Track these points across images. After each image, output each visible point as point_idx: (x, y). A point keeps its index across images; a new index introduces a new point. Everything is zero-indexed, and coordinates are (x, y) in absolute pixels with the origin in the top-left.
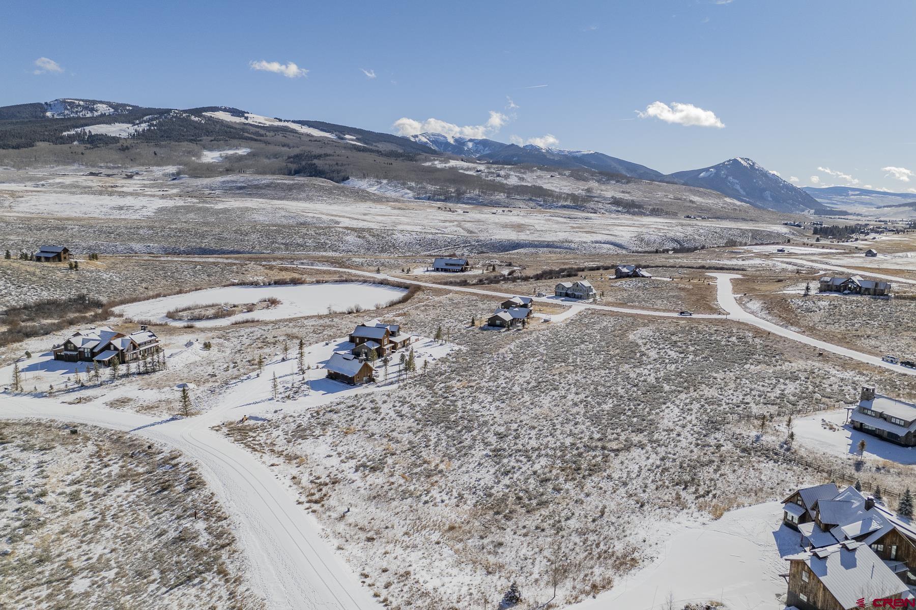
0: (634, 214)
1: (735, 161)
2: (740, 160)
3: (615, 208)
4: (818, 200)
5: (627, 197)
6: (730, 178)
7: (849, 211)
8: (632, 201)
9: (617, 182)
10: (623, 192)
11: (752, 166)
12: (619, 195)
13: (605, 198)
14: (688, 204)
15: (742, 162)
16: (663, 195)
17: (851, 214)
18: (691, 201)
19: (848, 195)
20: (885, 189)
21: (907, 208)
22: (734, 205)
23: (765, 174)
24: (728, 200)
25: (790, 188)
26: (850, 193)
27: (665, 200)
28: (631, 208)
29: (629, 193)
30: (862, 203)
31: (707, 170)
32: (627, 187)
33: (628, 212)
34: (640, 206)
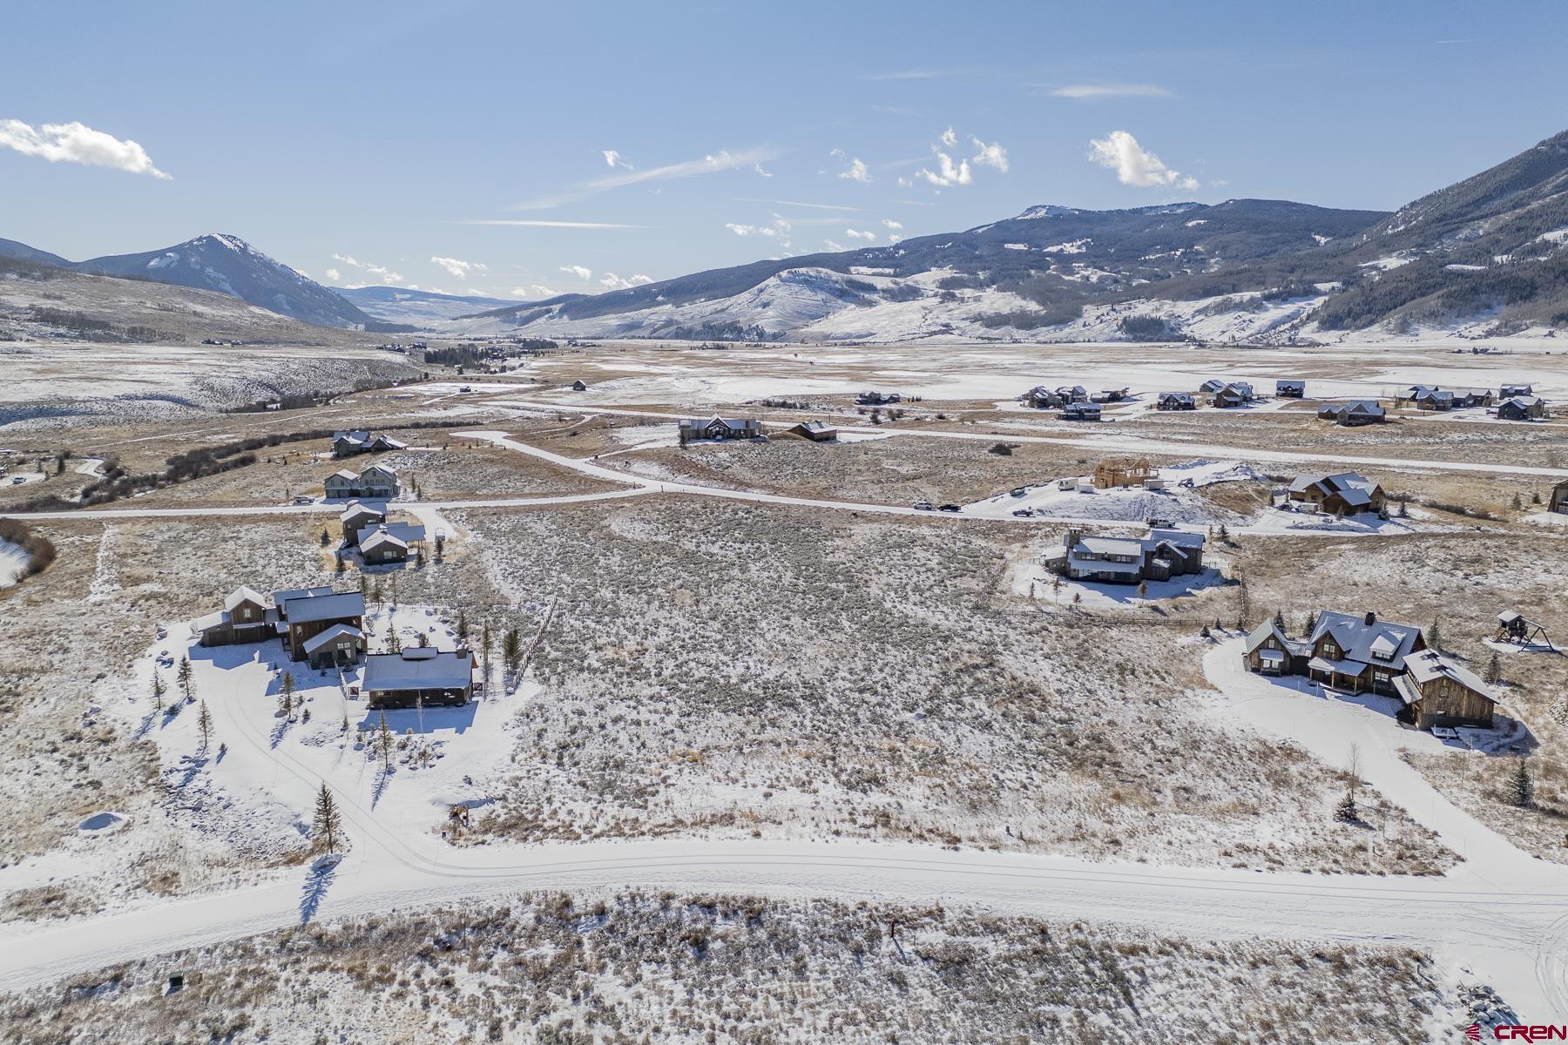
0: (98, 339)
1: (210, 238)
2: (220, 238)
3: (49, 329)
4: (362, 309)
5: (63, 307)
6: (210, 270)
7: (416, 325)
8: (79, 313)
9: (22, 275)
10: (47, 297)
11: (244, 249)
12: (47, 304)
13: (17, 310)
14: (194, 319)
15: (225, 242)
16: (131, 301)
17: (420, 330)
18: (195, 313)
19: (394, 300)
20: (440, 292)
21: (492, 319)
22: (271, 319)
23: (268, 265)
24: (253, 309)
25: (315, 289)
26: (398, 296)
27: (145, 311)
28: (85, 327)
29: (60, 298)
30: (420, 312)
31: (161, 254)
32: (53, 286)
33: (82, 336)
34: (104, 325)
